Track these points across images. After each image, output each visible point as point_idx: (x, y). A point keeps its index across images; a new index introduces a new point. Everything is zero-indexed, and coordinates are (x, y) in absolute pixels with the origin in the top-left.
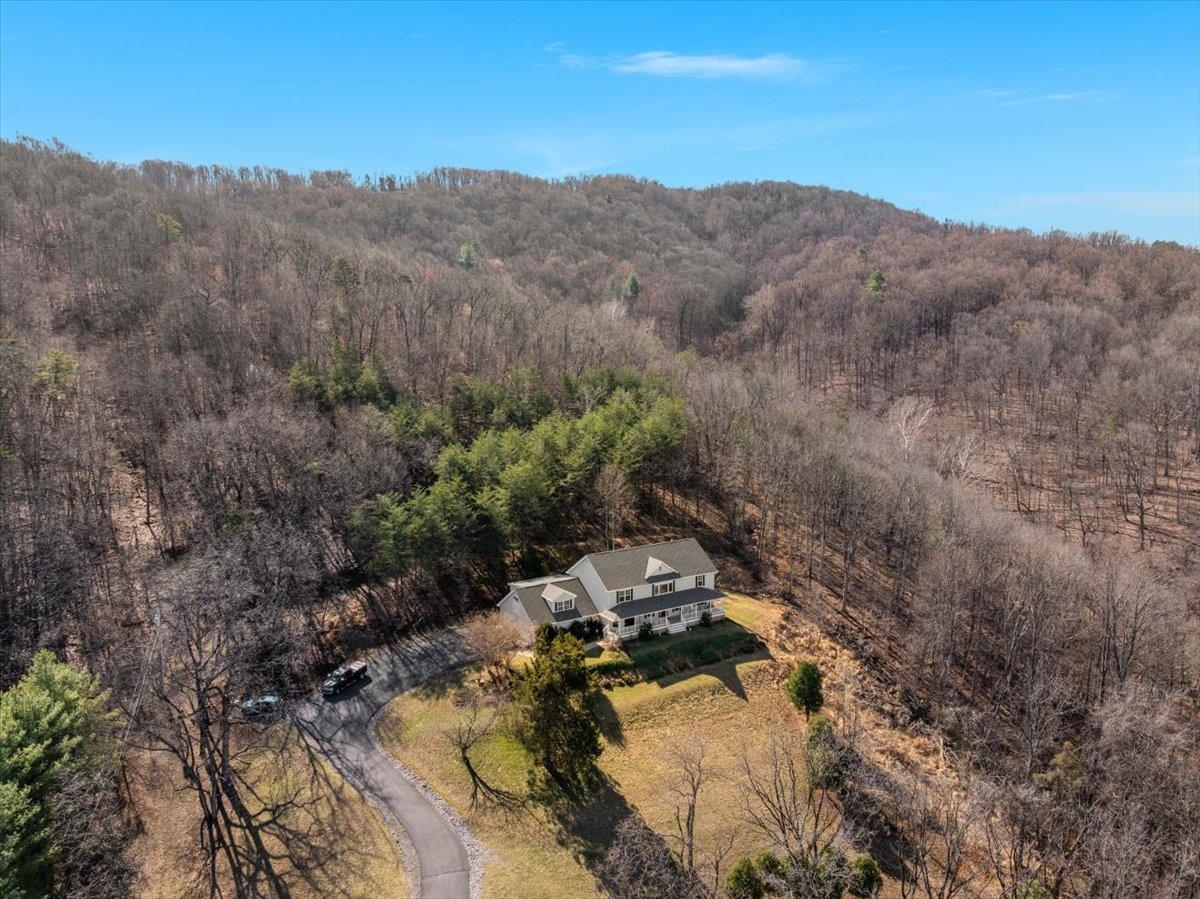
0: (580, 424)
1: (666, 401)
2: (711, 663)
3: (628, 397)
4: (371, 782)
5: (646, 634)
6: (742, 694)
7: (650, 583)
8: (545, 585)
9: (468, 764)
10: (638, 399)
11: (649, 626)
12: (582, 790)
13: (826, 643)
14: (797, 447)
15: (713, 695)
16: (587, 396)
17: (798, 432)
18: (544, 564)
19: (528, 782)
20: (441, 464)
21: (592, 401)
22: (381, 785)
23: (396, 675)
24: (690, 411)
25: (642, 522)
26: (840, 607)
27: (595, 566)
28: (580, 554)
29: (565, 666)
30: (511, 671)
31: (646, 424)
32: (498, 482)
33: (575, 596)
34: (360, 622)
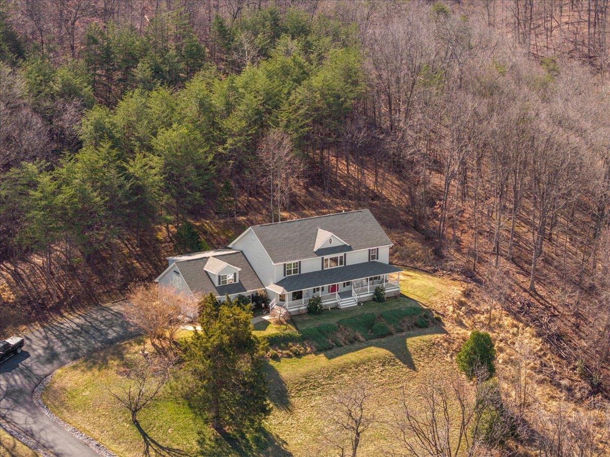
0: (239, 81)
1: (340, 52)
2: (383, 336)
3: (295, 45)
4: (42, 442)
5: (314, 309)
6: (412, 366)
7: (319, 255)
8: (207, 258)
9: (138, 426)
10: (307, 48)
11: (319, 300)
12: (250, 448)
13: (507, 321)
14: (483, 110)
15: (383, 366)
16: (246, 46)
17: (490, 90)
18: (202, 239)
19: (198, 441)
20: (85, 129)
21: (253, 53)
22: (52, 444)
23: (52, 349)
24: (368, 65)
25: (311, 194)
26: (527, 285)
27: (261, 237)
28: (240, 229)
29: (234, 328)
30: (175, 343)
31: (316, 81)
32: (150, 149)
33: (239, 269)
34: (9, 298)
